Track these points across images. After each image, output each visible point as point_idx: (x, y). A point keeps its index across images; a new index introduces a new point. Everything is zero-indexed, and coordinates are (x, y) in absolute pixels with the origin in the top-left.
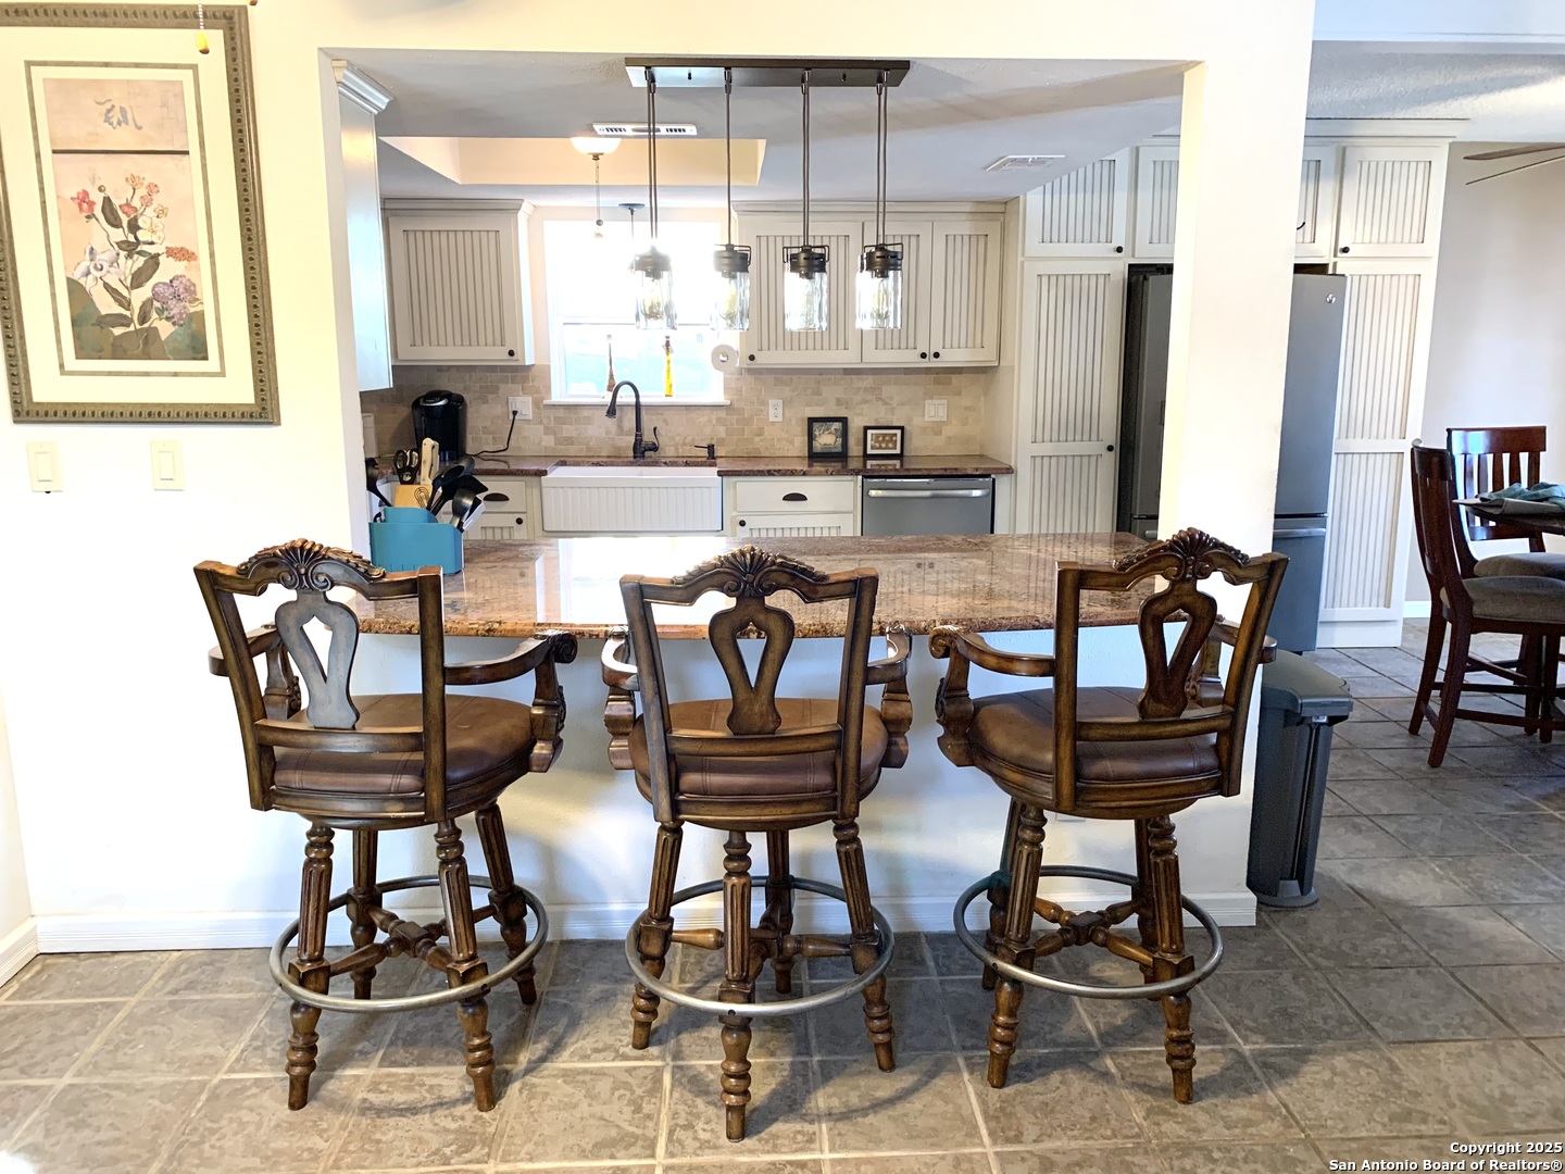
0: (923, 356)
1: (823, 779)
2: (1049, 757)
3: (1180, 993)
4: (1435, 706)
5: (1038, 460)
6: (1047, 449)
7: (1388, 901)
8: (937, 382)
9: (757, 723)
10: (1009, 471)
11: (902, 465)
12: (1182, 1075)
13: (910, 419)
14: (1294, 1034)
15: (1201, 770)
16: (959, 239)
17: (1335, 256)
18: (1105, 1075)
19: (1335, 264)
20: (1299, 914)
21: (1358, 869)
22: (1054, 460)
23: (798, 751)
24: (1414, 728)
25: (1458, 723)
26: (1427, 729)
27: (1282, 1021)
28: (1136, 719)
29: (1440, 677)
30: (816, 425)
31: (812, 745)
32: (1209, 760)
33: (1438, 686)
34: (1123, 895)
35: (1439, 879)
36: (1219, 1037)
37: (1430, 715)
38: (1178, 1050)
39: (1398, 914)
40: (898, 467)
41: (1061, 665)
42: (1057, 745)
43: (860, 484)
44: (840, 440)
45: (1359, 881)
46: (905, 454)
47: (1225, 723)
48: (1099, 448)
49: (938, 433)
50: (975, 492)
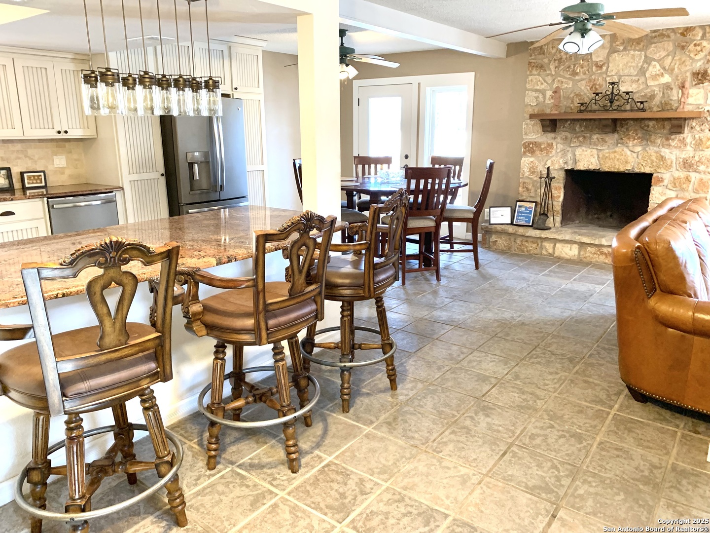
0: (59, 132)
5: (132, 182)
6: (135, 177)
8: (57, 147)
10: (120, 189)
11: (47, 191)
13: (46, 167)
16: (68, 72)
17: (232, 91)
19: (233, 94)
22: (139, 182)
40: (45, 193)
43: (46, 202)
44: (7, 181)
46: (48, 185)
48: (156, 175)
49: (63, 173)
50: (99, 202)
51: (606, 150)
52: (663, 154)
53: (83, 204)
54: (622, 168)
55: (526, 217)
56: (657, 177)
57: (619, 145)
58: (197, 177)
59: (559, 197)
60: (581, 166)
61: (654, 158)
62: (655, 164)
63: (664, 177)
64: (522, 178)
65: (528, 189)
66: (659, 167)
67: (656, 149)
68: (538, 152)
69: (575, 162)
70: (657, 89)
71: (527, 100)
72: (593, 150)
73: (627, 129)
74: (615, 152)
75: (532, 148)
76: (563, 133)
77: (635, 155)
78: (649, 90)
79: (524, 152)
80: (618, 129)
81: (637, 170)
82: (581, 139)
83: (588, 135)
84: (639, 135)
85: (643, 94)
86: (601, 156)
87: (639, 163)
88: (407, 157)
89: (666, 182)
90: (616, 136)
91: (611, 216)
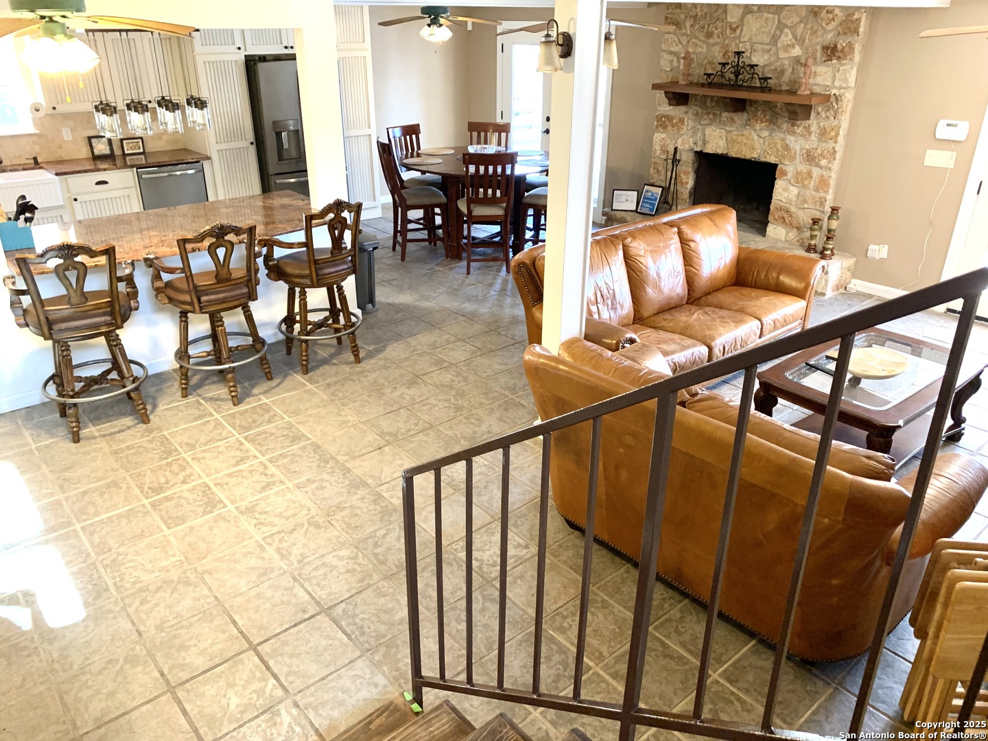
0: (150, 102)
1: (246, 290)
2: (308, 272)
3: (353, 333)
4: (400, 239)
5: (220, 152)
6: (223, 146)
7: (398, 304)
9: (225, 276)
10: (208, 158)
12: (356, 356)
13: (145, 133)
14: (382, 342)
15: (349, 268)
16: (155, 41)
18: (335, 364)
20: (374, 314)
21: (387, 297)
22: (227, 151)
23: (237, 284)
24: (394, 249)
25: (408, 244)
26: (398, 248)
27: (377, 340)
28: (330, 256)
29: (399, 229)
30: (93, 140)
31: (240, 281)
32: (350, 265)
33: (399, 232)
34: (327, 313)
35: (411, 295)
36: (363, 348)
37: (399, 243)
38: (355, 349)
39: (401, 307)
41: (308, 243)
42: (310, 267)
43: (135, 172)
44: (108, 148)
45: (388, 301)
46: (146, 151)
47: (353, 253)
48: (246, 144)
49: (160, 139)
50: (193, 171)
51: (734, 131)
52: (788, 142)
53: (178, 173)
54: (747, 154)
55: (651, 204)
56: (781, 169)
57: (747, 127)
58: (286, 146)
59: (687, 183)
60: (709, 149)
61: (779, 146)
62: (780, 153)
63: (788, 170)
64: (654, 157)
65: (658, 171)
66: (784, 157)
67: (782, 135)
68: (670, 128)
69: (704, 143)
70: (786, 63)
71: (663, 63)
72: (723, 131)
73: (756, 108)
74: (742, 135)
75: (664, 122)
76: (695, 108)
77: (761, 141)
78: (779, 64)
79: (657, 127)
80: (748, 108)
81: (763, 159)
82: (711, 116)
83: (718, 112)
84: (767, 117)
85: (773, 68)
86: (729, 139)
87: (765, 151)
88: (548, 119)
89: (789, 176)
90: (745, 115)
91: (757, 208)
